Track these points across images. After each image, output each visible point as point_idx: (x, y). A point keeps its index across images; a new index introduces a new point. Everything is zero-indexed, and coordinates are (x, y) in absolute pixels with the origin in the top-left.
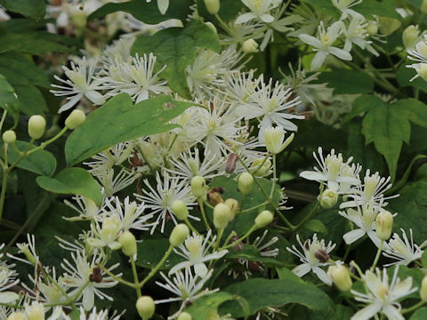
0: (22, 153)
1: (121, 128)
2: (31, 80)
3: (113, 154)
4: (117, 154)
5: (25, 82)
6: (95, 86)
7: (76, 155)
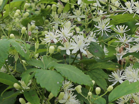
0: (94, 99)
1: (126, 91)
2: (103, 77)
3: (124, 99)
4: (126, 99)
5: (101, 77)
6: (121, 78)
7: (112, 99)
